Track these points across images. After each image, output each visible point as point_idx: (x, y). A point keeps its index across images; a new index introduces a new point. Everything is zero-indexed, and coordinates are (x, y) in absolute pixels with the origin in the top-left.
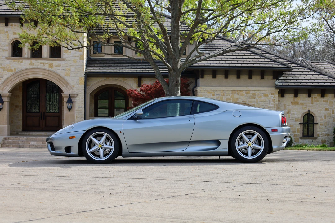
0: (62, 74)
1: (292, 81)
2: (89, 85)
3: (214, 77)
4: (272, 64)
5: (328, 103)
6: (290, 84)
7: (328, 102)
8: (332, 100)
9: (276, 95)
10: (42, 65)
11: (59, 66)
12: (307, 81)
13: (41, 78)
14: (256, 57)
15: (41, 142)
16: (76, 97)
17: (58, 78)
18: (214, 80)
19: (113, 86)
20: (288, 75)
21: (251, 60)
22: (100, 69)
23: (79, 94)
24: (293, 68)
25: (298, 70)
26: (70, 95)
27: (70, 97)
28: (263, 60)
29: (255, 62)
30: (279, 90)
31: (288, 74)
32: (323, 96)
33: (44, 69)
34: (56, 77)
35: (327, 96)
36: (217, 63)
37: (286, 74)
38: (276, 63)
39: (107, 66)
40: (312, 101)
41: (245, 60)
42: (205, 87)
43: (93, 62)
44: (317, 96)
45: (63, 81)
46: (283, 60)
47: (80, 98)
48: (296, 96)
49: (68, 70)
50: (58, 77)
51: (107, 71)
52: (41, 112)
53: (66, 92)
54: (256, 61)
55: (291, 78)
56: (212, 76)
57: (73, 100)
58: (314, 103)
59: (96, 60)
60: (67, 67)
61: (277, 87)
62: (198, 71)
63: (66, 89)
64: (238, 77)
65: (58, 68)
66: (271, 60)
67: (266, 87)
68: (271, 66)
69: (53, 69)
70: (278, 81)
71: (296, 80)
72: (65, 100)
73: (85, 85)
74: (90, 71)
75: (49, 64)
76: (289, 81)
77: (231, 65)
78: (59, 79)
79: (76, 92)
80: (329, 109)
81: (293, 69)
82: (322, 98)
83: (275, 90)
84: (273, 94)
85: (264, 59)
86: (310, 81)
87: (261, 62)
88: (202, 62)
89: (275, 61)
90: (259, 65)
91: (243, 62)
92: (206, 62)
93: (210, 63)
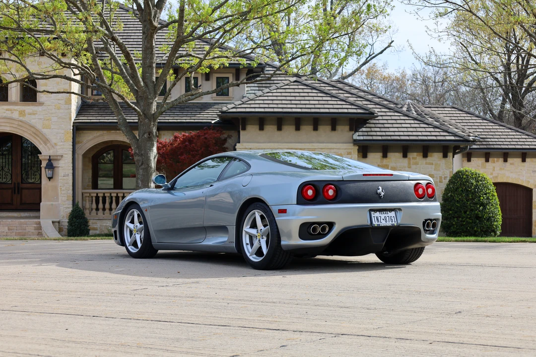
0: (39, 126)
1: (378, 134)
2: (81, 143)
3: (261, 128)
4: (347, 108)
5: (434, 166)
6: (375, 138)
7: (432, 164)
8: (439, 162)
9: (355, 154)
10: (10, 112)
11: (34, 114)
12: (402, 133)
13: (7, 131)
14: (324, 98)
15: (7, 228)
16: (59, 160)
17: (33, 132)
18: (261, 132)
19: (119, 143)
20: (373, 126)
21: (317, 102)
22: (97, 118)
23: (64, 155)
25: (389, 118)
26: (50, 157)
27: (50, 160)
28: (335, 103)
29: (322, 106)
30: (359, 147)
31: (374, 124)
32: (425, 156)
33: (12, 119)
34: (31, 130)
35: (431, 156)
36: (264, 108)
37: (370, 123)
38: (353, 107)
39: (108, 113)
40: (409, 163)
41: (308, 102)
42: (248, 144)
43: (89, 108)
44: (417, 155)
45: (41, 136)
46: (370, 103)
47: (66, 161)
48: (385, 156)
49: (48, 120)
50: (32, 129)
51: (107, 121)
52: (15, 183)
53: (45, 152)
54: (324, 104)
55: (378, 129)
56: (258, 127)
57: (55, 164)
58: (412, 166)
59: (94, 106)
60: (46, 115)
61: (355, 142)
62: (237, 119)
63: (45, 148)
64: (298, 129)
65: (33, 117)
66: (346, 102)
67: (339, 143)
68: (346, 111)
69: (26, 119)
70: (357, 134)
71: (385, 132)
72: (44, 164)
73: (73, 143)
74: (81, 121)
75: (19, 112)
76: (374, 133)
77: (285, 110)
78: (35, 134)
79: (59, 153)
80: (435, 176)
81: (377, 116)
82: (425, 159)
83: (353, 147)
84: (349, 153)
85: (337, 101)
86: (406, 134)
87: (331, 106)
88: (243, 106)
89: (352, 104)
90: (327, 111)
91: (304, 106)
92: (249, 106)
93: (255, 108)
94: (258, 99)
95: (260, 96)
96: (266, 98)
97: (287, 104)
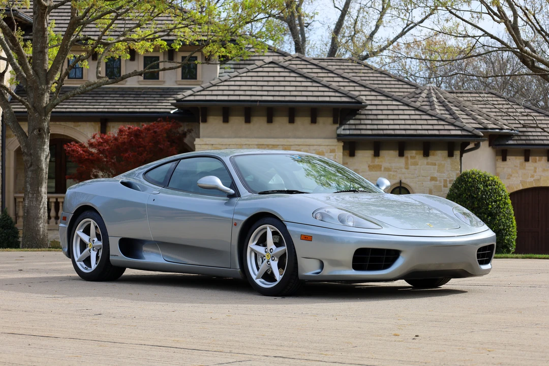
1: (369, 127)
3: (226, 120)
4: (329, 96)
5: (437, 167)
6: (363, 132)
7: (435, 165)
8: (443, 162)
9: (339, 152)
12: (397, 127)
18: (225, 125)
21: (293, 89)
24: (368, 102)
28: (315, 89)
29: (299, 94)
30: (344, 144)
31: (366, 114)
32: (426, 154)
35: (433, 155)
36: (228, 95)
37: (361, 114)
38: (338, 94)
40: (407, 164)
41: (282, 88)
42: (209, 139)
44: (416, 154)
48: (377, 154)
54: (302, 91)
55: (370, 122)
56: (221, 118)
58: (410, 166)
62: (196, 109)
64: (270, 121)
66: (329, 88)
67: (321, 138)
68: (327, 99)
70: (343, 128)
71: (377, 125)
76: (364, 127)
80: (439, 179)
81: (366, 106)
82: (425, 158)
83: (337, 143)
84: (332, 151)
85: (318, 86)
86: (402, 127)
87: (310, 94)
88: (203, 93)
89: (336, 91)
90: (305, 99)
91: (277, 93)
92: (210, 93)
93: (217, 95)
94: (222, 84)
95: (226, 81)
96: (233, 83)
97: (256, 91)
